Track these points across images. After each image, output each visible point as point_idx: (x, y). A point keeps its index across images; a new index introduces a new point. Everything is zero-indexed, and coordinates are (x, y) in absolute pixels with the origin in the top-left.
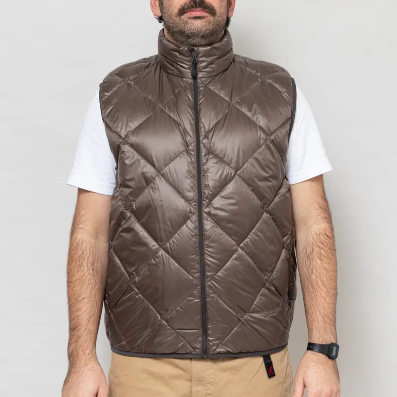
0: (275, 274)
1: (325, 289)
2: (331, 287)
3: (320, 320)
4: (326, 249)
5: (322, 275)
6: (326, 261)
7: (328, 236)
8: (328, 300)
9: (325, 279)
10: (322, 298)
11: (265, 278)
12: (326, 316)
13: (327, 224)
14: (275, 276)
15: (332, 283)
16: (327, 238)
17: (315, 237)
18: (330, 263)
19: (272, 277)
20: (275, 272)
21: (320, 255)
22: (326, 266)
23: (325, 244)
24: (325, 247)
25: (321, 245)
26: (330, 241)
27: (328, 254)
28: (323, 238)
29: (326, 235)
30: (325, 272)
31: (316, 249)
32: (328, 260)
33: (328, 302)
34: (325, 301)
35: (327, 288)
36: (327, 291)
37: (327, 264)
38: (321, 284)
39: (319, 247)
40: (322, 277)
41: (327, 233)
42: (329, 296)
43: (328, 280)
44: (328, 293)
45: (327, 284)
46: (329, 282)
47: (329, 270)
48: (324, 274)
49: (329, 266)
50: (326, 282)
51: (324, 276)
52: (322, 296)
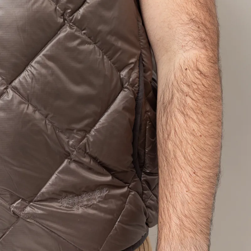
0: (92, 136)
1: (189, 169)
2: (202, 164)
3: (173, 224)
4: (196, 96)
5: (184, 143)
6: (195, 118)
7: (201, 73)
8: (194, 189)
9: (190, 151)
10: (182, 184)
11: (71, 143)
12: (186, 216)
13: (204, 51)
14: (91, 140)
16: (199, 77)
17: (178, 74)
18: (202, 123)
19: (85, 141)
20: (93, 133)
21: (184, 106)
22: (194, 126)
23: (195, 87)
24: (194, 91)
25: (186, 89)
26: (204, 81)
27: (200, 105)
28: (191, 76)
29: (198, 70)
30: (192, 137)
31: (177, 95)
32: (199, 116)
33: (193, 192)
34: (188, 190)
35: (194, 166)
36: (194, 171)
37: (195, 124)
38: (183, 158)
39: (183, 92)
40: (184, 147)
41: (201, 68)
42: (197, 182)
43: (197, 152)
44: (194, 175)
45: (193, 159)
46: (199, 156)
47: (200, 134)
48: (189, 141)
49: (200, 127)
50: (191, 156)
51: (189, 144)
52: (183, 180)
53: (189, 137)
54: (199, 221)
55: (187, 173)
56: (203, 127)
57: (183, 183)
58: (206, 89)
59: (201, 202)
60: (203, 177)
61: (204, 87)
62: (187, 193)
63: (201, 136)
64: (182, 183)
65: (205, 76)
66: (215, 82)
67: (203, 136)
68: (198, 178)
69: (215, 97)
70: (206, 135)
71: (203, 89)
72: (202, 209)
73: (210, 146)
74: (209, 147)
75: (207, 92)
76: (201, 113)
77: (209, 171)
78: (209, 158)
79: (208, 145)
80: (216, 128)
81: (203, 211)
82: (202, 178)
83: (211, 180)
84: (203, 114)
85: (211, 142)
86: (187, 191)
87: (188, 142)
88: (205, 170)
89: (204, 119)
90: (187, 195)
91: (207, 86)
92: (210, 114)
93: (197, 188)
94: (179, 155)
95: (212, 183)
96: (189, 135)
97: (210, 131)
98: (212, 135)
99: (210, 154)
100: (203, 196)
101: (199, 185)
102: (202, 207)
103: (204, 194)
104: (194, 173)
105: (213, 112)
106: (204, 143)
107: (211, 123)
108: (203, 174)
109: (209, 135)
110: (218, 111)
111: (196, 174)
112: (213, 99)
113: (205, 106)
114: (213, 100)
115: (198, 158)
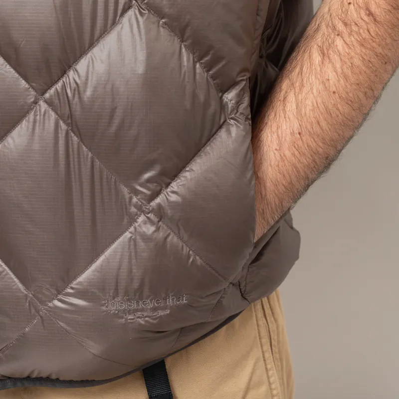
2: (317, 129)
4: (352, 40)
6: (338, 65)
8: (288, 153)
9: (309, 102)
15: (324, 124)
18: (346, 77)
22: (331, 75)
23: (355, 28)
24: (350, 34)
26: (373, 28)
28: (354, 15)
29: (368, 9)
30: (321, 87)
32: (345, 67)
33: (285, 156)
34: (278, 149)
35: (304, 126)
36: (300, 131)
37: (335, 73)
38: (294, 106)
39: (334, 28)
40: (304, 94)
41: (373, 8)
42: (296, 146)
43: (318, 110)
44: (298, 136)
45: (308, 115)
46: (318, 116)
47: (334, 89)
48: (315, 91)
49: (339, 81)
50: (308, 110)
51: (313, 93)
52: (280, 133)
53: (317, 86)
54: (269, 198)
55: (290, 127)
56: (343, 83)
57: (278, 136)
58: (371, 38)
59: (287, 175)
60: (308, 146)
61: (368, 34)
62: (275, 152)
63: (334, 92)
64: (275, 134)
65: (375, 20)
66: (390, 34)
67: (337, 95)
68: (300, 143)
69: (380, 53)
70: (342, 96)
71: (366, 35)
72: (283, 185)
73: (341, 113)
74: (338, 113)
75: (371, 41)
76: (351, 65)
77: (321, 144)
78: (330, 127)
79: (338, 109)
80: (361, 95)
81: (281, 188)
82: (306, 146)
83: (316, 158)
84: (352, 66)
85: (344, 108)
86: (276, 150)
87: (312, 91)
88: (316, 139)
89: (350, 74)
90: (275, 154)
91: (373, 35)
92: (363, 72)
93: (292, 154)
94: (291, 100)
95: (316, 162)
96: (318, 83)
97: (351, 95)
98: (351, 101)
99: (334, 124)
100: (294, 170)
101: (296, 153)
102: (284, 183)
103: (296, 168)
104: (300, 134)
105: (368, 72)
106: (334, 105)
107: (358, 84)
108: (311, 143)
109: (346, 98)
110: (376, 75)
111: (301, 136)
112: (377, 56)
113: (361, 58)
114: (375, 57)
115: (315, 118)
